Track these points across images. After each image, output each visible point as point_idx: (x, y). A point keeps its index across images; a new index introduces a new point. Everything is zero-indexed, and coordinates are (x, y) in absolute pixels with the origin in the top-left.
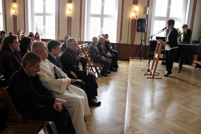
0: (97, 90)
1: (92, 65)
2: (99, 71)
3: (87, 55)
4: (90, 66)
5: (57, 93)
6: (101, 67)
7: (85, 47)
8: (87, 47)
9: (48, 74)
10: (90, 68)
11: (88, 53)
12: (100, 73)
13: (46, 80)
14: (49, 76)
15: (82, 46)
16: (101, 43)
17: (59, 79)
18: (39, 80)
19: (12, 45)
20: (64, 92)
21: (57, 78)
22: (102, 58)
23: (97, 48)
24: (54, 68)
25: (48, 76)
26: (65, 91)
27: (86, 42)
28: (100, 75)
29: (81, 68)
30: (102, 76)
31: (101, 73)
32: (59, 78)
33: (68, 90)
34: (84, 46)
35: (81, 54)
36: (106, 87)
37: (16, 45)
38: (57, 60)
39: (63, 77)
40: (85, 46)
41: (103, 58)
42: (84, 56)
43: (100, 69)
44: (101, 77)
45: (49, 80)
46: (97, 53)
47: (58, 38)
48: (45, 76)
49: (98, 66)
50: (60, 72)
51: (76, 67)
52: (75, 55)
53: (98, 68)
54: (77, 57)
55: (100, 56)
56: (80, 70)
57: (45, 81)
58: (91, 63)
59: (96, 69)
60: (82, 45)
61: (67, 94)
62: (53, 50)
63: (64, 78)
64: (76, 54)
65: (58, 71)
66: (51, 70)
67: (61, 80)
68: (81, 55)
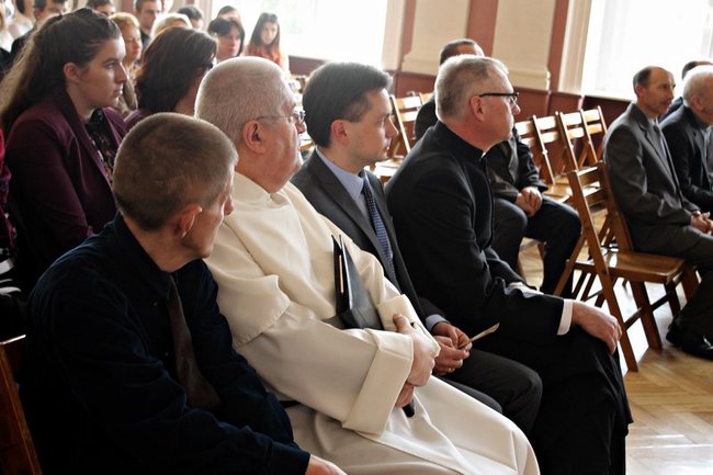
0: (628, 448)
1: (613, 263)
2: (663, 314)
3: (587, 192)
4: (597, 269)
5: (333, 422)
6: (680, 290)
7: (578, 133)
8: (597, 137)
9: (290, 284)
10: (597, 286)
11: (590, 178)
12: (663, 332)
13: (271, 325)
14: (292, 297)
15: (559, 128)
16: (701, 116)
17: (357, 333)
18: (217, 308)
19: (87, 70)
20: (382, 426)
21: (345, 317)
22: (688, 223)
23: (659, 150)
24: (338, 251)
25: (284, 301)
26: (391, 420)
27: (591, 102)
28: (665, 343)
29: (531, 281)
30: (676, 354)
31: (673, 328)
32: (359, 319)
33: (409, 411)
34: (571, 127)
35: (549, 182)
36: (694, 436)
37: (111, 74)
38: (361, 203)
39: (386, 317)
40: (582, 125)
41: (699, 227)
42: (560, 195)
43: (671, 297)
44: (671, 359)
45: (293, 325)
46: (658, 182)
47: (401, 60)
48: (262, 301)
49: (656, 280)
50: (370, 283)
51: (494, 264)
52: (498, 179)
53: (655, 292)
54: (513, 199)
55: (675, 205)
56: (519, 286)
57: (264, 328)
58: (610, 253)
59: (640, 295)
60: (558, 120)
61: (398, 437)
62: (343, 132)
63: (398, 326)
64: (507, 177)
65: (360, 273)
66: (313, 263)
67: (374, 340)
68: (542, 189)
